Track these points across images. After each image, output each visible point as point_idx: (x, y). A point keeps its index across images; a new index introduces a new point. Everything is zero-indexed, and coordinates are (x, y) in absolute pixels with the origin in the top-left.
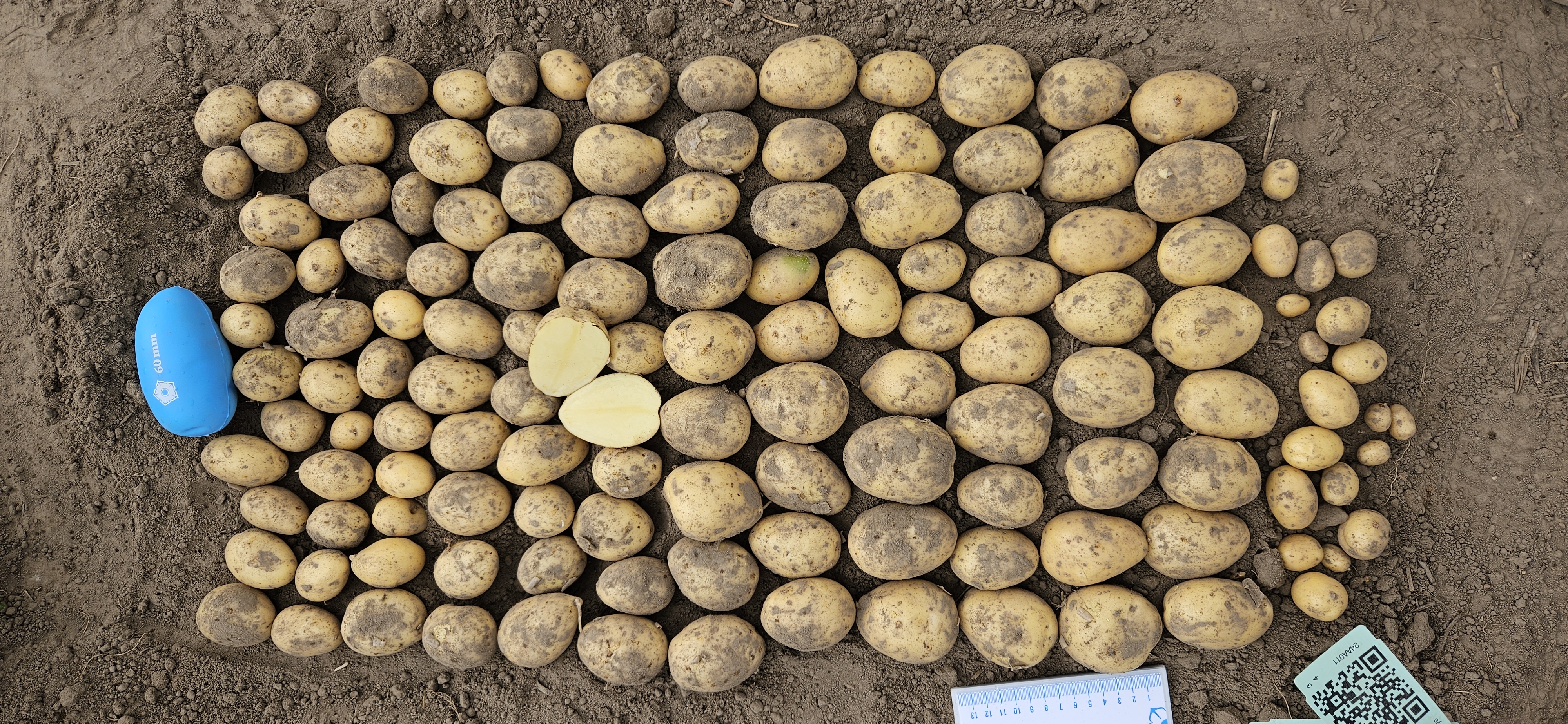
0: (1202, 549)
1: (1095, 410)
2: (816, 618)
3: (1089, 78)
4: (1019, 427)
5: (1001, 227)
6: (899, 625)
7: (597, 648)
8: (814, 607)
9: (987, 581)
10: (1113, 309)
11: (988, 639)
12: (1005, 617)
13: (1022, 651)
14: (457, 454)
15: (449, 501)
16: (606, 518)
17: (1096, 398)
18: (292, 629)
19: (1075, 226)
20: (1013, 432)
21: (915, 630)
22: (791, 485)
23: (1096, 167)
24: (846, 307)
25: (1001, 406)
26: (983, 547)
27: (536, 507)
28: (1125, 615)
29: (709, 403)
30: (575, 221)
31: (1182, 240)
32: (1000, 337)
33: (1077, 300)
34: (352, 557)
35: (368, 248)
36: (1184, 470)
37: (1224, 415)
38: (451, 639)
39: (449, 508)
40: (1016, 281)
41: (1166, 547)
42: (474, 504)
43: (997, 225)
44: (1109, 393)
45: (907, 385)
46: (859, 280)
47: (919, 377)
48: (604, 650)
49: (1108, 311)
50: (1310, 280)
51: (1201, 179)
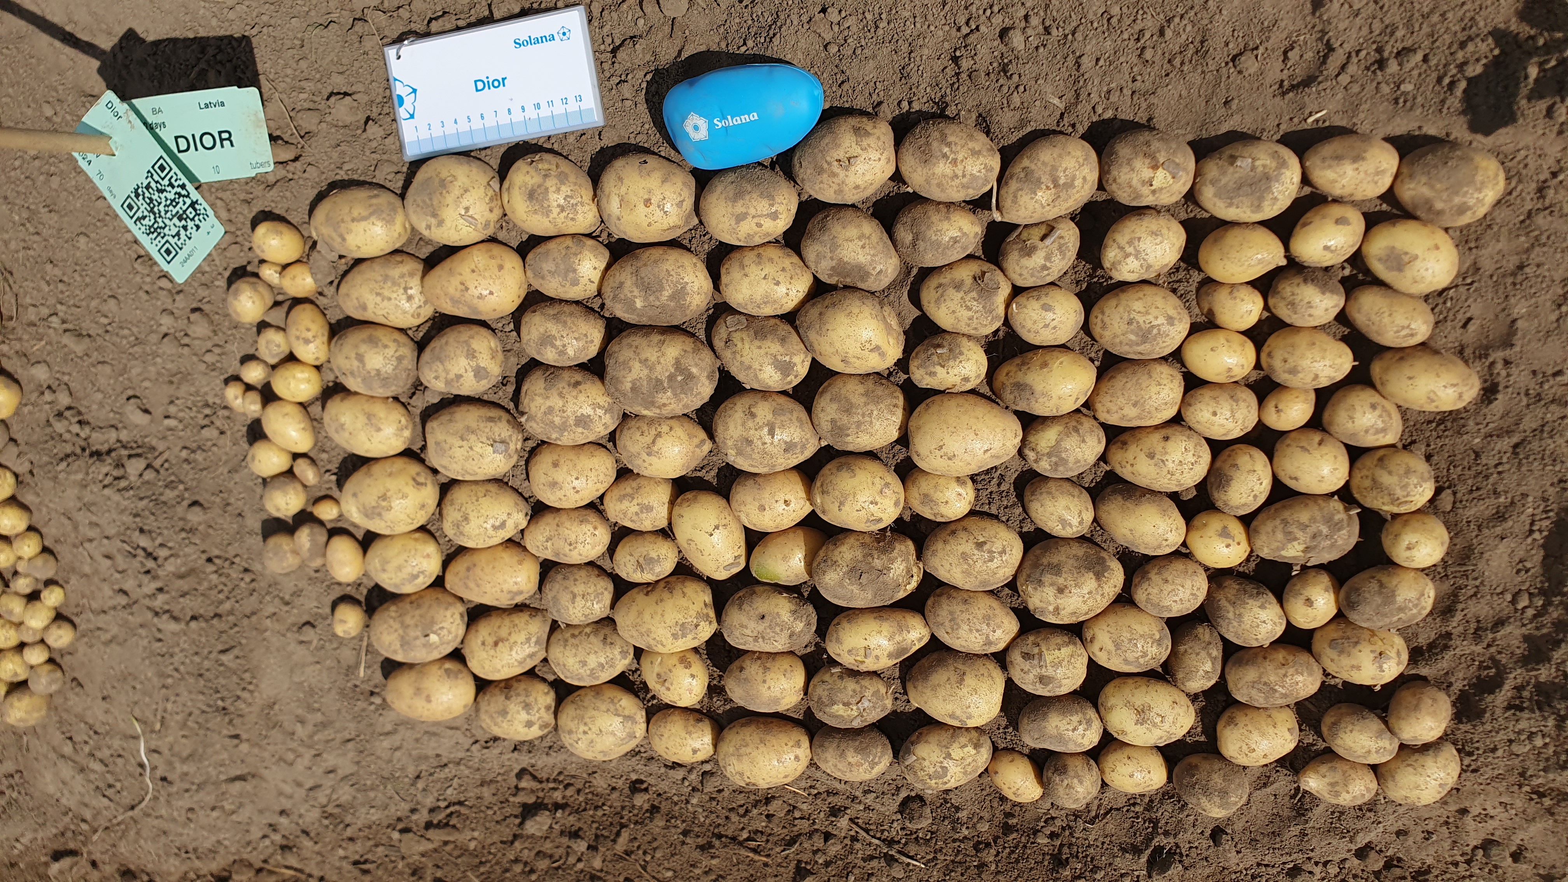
0: (371, 291)
1: (474, 425)
2: (730, 210)
3: (505, 725)
4: (543, 409)
5: (574, 596)
6: (647, 202)
7: (969, 168)
8: (733, 222)
9: (567, 247)
10: (466, 519)
11: (563, 188)
12: (547, 212)
13: (528, 178)
14: (1144, 385)
15: (1155, 331)
16: (964, 314)
17: (473, 437)
18: (1362, 175)
19: (510, 592)
20: (549, 403)
21: (633, 199)
22: (762, 351)
23: (496, 644)
24: (717, 527)
25: (563, 427)
26: (575, 282)
27: (1046, 326)
28: (433, 221)
29: (849, 439)
30: (999, 633)
31: (416, 577)
32: (571, 493)
33: (503, 525)
34: (1284, 262)
35: (1246, 619)
36: (389, 369)
37: (362, 419)
38: (1147, 173)
39: (1155, 323)
40: (560, 544)
41: (406, 289)
42: (1124, 327)
43: (579, 599)
44: (461, 443)
45: (655, 448)
46: (706, 553)
47: (644, 456)
48: (960, 167)
49: (471, 517)
50: (311, 534)
51: (401, 632)
